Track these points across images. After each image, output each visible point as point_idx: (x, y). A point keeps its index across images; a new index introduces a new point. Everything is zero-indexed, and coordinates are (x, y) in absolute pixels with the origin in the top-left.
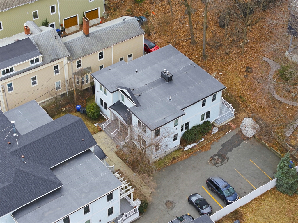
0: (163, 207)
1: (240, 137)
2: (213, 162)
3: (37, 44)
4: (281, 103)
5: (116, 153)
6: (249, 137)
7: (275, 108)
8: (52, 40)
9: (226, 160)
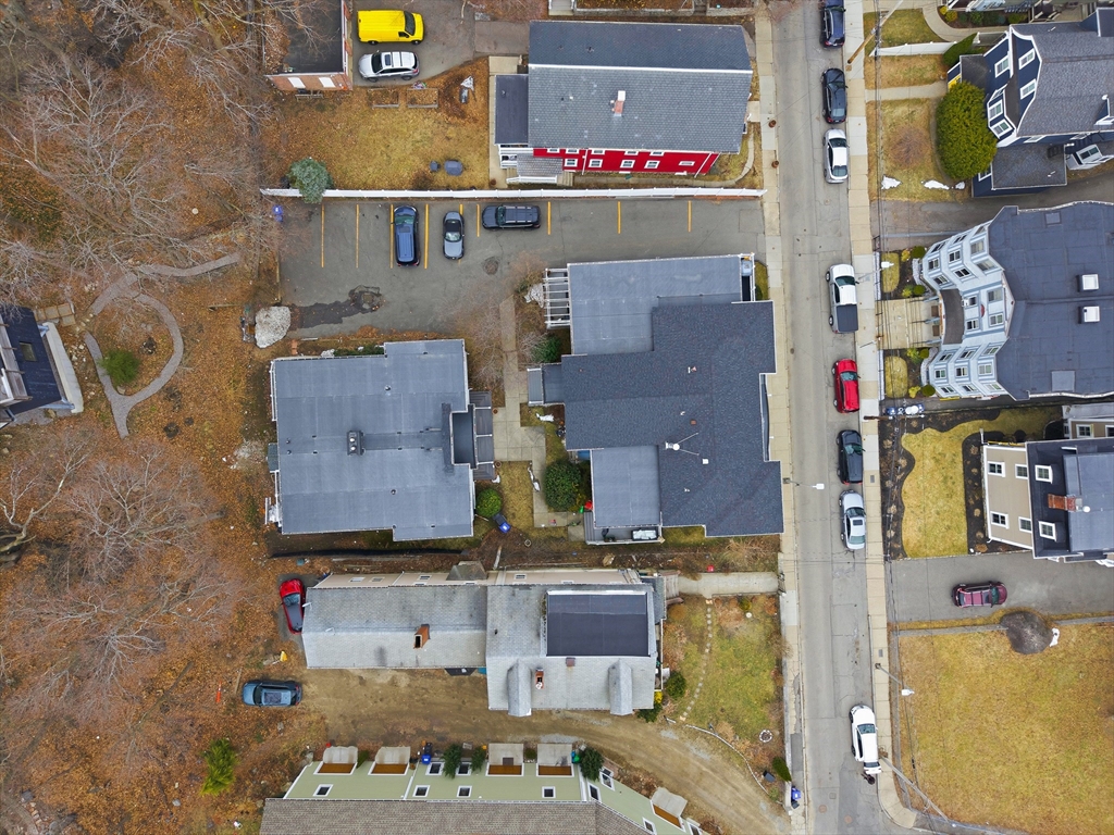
0: (503, 268)
1: (300, 318)
2: (377, 299)
3: (538, 635)
4: (184, 332)
5: (503, 405)
6: (287, 309)
7: (201, 329)
8: (504, 633)
9: (357, 291)
